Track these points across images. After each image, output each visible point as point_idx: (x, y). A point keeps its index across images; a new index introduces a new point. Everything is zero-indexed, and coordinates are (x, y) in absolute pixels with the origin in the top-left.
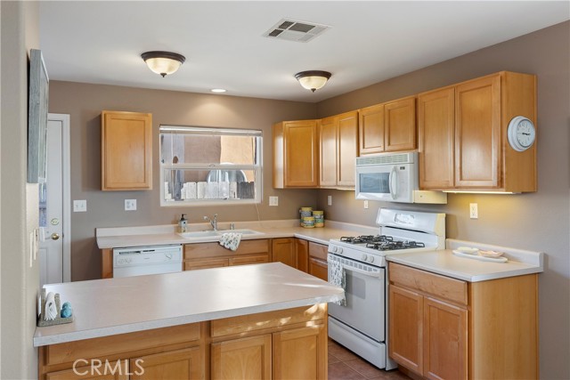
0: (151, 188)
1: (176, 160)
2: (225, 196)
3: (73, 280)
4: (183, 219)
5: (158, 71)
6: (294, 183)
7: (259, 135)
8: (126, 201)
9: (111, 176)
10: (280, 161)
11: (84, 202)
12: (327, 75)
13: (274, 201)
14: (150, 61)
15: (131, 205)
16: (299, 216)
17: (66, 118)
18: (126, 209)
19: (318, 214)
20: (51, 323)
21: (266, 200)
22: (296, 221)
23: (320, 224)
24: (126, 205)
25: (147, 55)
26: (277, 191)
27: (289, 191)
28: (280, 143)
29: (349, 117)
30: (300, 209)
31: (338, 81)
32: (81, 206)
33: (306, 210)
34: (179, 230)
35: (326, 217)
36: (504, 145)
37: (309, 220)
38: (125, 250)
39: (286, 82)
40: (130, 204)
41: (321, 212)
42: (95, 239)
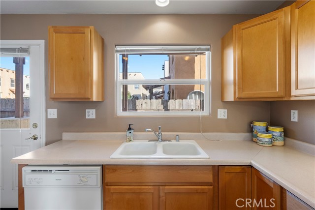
0: (93, 99)
2: (193, 108)
4: (130, 129)
7: (208, 50)
8: (87, 110)
10: (230, 74)
13: (222, 114)
18: (87, 117)
22: (247, 135)
23: (279, 142)
24: (87, 114)
26: (227, 104)
30: (252, 123)
32: (53, 113)
33: (260, 125)
35: (287, 134)
37: (264, 137)
40: (90, 114)
41: (281, 129)
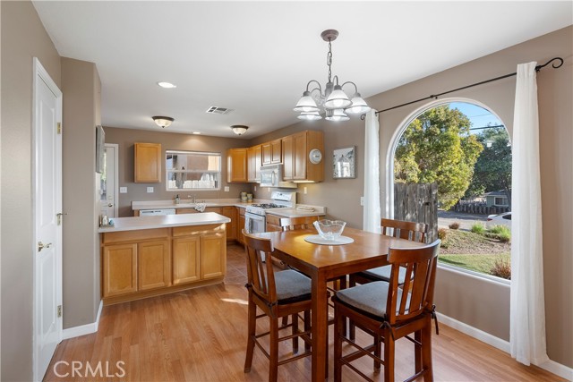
0: (160, 181)
1: (183, 168)
3: (119, 217)
4: (178, 197)
5: (161, 125)
6: (236, 179)
7: (219, 155)
8: (148, 188)
9: (139, 175)
11: (126, 188)
12: (246, 128)
13: (227, 189)
14: (156, 121)
15: (151, 190)
16: (240, 197)
17: (116, 146)
18: (148, 192)
19: (250, 196)
20: (105, 226)
21: (223, 188)
22: (238, 199)
23: (250, 200)
24: (148, 190)
25: (155, 118)
26: (228, 184)
27: (233, 184)
28: (230, 159)
29: (259, 147)
31: (251, 130)
32: (124, 190)
33: (244, 194)
34: (175, 203)
35: (253, 197)
36: (308, 161)
37: (244, 198)
38: (146, 211)
39: (226, 129)
42: (131, 207)
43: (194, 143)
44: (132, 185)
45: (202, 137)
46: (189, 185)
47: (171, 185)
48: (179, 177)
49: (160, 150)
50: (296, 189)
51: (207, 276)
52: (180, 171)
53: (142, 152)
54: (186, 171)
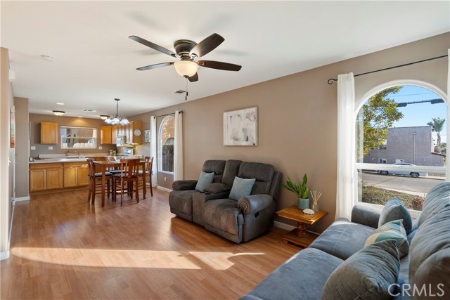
0: (57, 143)
1: (75, 136)
5: (57, 114)
6: (106, 143)
8: (49, 147)
9: (44, 140)
12: (108, 116)
13: (100, 148)
14: (55, 112)
15: (51, 148)
16: (109, 152)
18: (49, 149)
19: (114, 152)
21: (98, 147)
23: (114, 154)
26: (101, 145)
28: (102, 131)
32: (34, 148)
33: (111, 150)
35: (117, 152)
36: (134, 135)
37: (111, 153)
43: (79, 122)
44: (39, 145)
45: (84, 119)
46: (77, 146)
47: (64, 146)
48: (71, 141)
49: (57, 126)
50: (133, 148)
51: (81, 184)
52: (72, 137)
53: (45, 128)
54: (76, 137)
